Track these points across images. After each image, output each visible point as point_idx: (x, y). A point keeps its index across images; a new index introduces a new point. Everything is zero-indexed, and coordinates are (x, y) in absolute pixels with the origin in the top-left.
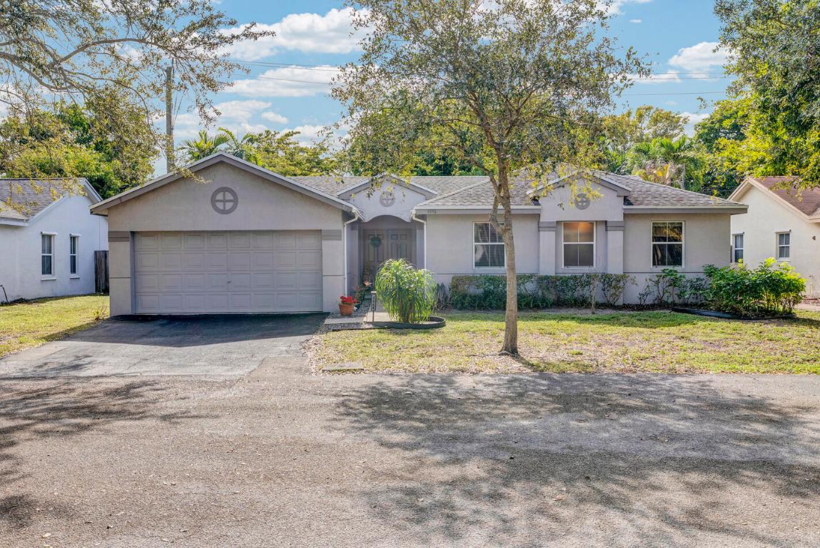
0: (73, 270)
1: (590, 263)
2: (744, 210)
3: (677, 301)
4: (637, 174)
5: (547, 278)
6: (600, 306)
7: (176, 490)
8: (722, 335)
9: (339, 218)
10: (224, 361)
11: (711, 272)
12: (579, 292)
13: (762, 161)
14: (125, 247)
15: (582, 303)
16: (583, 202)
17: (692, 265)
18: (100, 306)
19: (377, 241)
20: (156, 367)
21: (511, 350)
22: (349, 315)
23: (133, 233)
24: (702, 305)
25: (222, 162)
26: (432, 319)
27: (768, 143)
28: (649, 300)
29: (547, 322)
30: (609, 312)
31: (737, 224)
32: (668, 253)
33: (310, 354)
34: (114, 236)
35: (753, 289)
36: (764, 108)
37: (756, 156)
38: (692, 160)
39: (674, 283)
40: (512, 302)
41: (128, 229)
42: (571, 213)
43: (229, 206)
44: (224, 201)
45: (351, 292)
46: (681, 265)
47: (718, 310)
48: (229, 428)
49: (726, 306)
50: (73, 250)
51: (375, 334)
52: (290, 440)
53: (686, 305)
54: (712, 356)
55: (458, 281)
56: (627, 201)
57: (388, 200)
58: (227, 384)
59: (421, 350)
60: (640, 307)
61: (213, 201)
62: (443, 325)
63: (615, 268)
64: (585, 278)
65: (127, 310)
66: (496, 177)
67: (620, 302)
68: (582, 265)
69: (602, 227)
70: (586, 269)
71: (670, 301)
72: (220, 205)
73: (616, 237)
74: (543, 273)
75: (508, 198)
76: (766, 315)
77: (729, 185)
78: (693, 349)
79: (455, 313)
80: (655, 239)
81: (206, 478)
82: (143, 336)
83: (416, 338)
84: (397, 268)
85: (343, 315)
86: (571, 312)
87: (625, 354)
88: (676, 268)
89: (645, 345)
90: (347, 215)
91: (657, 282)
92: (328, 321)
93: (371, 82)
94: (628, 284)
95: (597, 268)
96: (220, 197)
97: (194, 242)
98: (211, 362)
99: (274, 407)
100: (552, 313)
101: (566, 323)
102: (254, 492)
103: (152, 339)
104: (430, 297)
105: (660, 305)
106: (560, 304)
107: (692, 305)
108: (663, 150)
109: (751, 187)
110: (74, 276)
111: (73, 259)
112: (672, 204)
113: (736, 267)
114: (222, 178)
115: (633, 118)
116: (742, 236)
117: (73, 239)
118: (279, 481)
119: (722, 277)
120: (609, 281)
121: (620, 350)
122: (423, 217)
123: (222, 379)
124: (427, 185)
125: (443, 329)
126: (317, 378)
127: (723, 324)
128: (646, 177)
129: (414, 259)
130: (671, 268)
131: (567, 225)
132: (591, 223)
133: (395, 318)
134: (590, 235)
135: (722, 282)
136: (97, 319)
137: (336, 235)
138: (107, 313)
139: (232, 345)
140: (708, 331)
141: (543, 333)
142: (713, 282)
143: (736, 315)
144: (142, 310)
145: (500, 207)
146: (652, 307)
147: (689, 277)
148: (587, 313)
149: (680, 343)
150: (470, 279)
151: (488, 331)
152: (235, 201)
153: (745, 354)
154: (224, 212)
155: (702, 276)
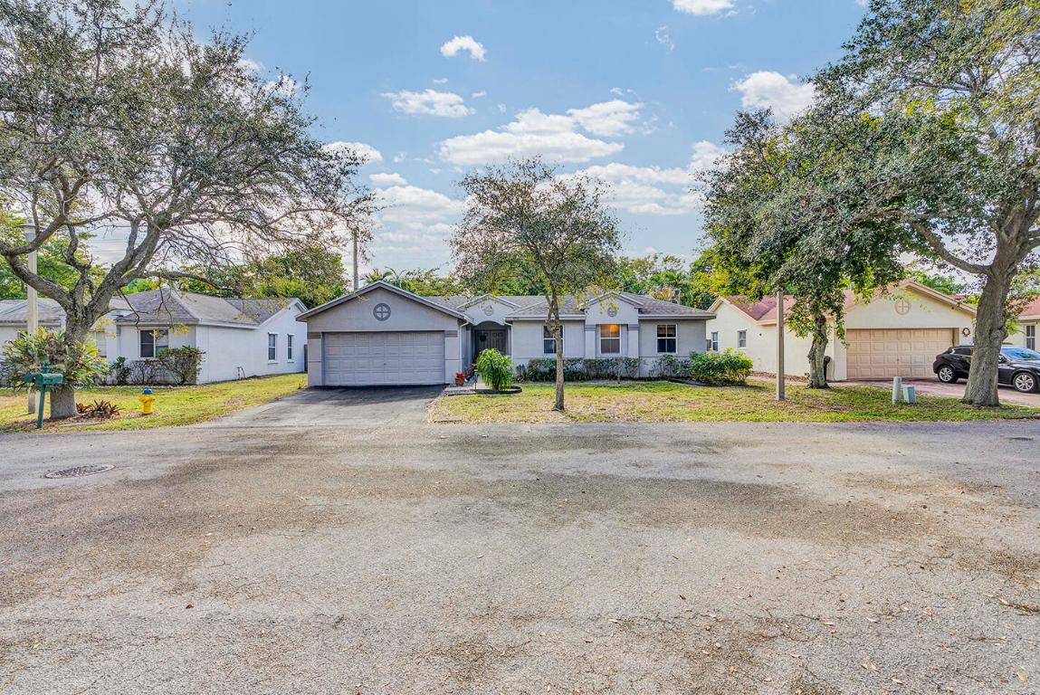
0: (290, 357)
1: (618, 351)
2: (715, 317)
3: (673, 375)
4: (650, 296)
5: (590, 360)
6: (622, 378)
7: (308, 503)
8: (698, 397)
9: (456, 322)
10: (373, 416)
11: (694, 356)
12: (610, 370)
13: (724, 286)
14: (318, 342)
15: (612, 377)
16: (612, 312)
17: (682, 352)
18: (304, 380)
19: (483, 338)
20: (328, 420)
21: (560, 407)
22: (462, 385)
23: (323, 333)
24: (688, 377)
25: (380, 288)
26: (512, 388)
27: (726, 275)
28: (655, 375)
29: (588, 389)
30: (629, 382)
31: (711, 327)
32: (666, 345)
33: (430, 411)
34: (311, 335)
35: (720, 367)
36: (721, 252)
37: (719, 283)
38: (685, 286)
39: (671, 363)
40: (560, 377)
41: (320, 330)
42: (605, 319)
43: (385, 315)
44: (382, 312)
45: (465, 370)
46: (675, 351)
47: (698, 380)
48: (359, 460)
49: (702, 378)
50: (290, 344)
51: (476, 397)
52: (396, 468)
53: (678, 377)
54: (688, 410)
55: (533, 363)
56: (640, 311)
57: (490, 311)
58: (369, 431)
59: (502, 408)
60: (650, 379)
61: (375, 312)
62: (521, 391)
63: (633, 355)
64: (614, 360)
65: (320, 383)
66: (550, 297)
67: (637, 376)
68: (613, 351)
69: (625, 329)
70: (614, 355)
71: (668, 375)
72: (379, 315)
73: (634, 334)
74: (587, 358)
75: (557, 309)
76: (728, 383)
77: (706, 303)
78: (677, 406)
79: (531, 384)
80: (659, 335)
81: (331, 495)
82: (327, 399)
83: (500, 399)
84: (491, 355)
85: (457, 385)
86: (605, 382)
87: (632, 409)
88: (673, 354)
89: (647, 403)
90: (461, 321)
91: (660, 363)
92: (446, 389)
93: (468, 235)
94: (642, 364)
95: (622, 354)
96: (379, 309)
97: (362, 339)
98: (364, 416)
99: (394, 446)
100: (592, 383)
101: (599, 389)
102: (358, 504)
103: (331, 402)
104: (515, 373)
105: (662, 378)
106: (598, 377)
107: (682, 377)
108: (668, 279)
109: (722, 303)
110: (290, 361)
111: (290, 350)
112: (669, 313)
113: (710, 354)
114: (380, 298)
115: (651, 259)
116: (717, 333)
117: (290, 337)
118: (378, 496)
119: (701, 359)
120: (628, 362)
121: (630, 407)
122: (511, 322)
123: (366, 427)
124: (516, 302)
125: (519, 394)
126: (430, 426)
127: (700, 389)
128: (655, 297)
129: (503, 348)
130: (669, 354)
131: (603, 326)
132: (619, 325)
133: (490, 387)
134: (617, 333)
135: (700, 363)
136: (300, 388)
137: (454, 334)
138: (306, 384)
139: (381, 405)
140: (689, 394)
141: (584, 396)
142: (694, 363)
143: (708, 383)
144: (328, 383)
145: (553, 315)
146: (657, 379)
147: (680, 359)
148: (615, 383)
149: (669, 402)
150: (539, 362)
151: (547, 392)
152: (389, 313)
153: (710, 408)
154: (382, 319)
155: (689, 359)
